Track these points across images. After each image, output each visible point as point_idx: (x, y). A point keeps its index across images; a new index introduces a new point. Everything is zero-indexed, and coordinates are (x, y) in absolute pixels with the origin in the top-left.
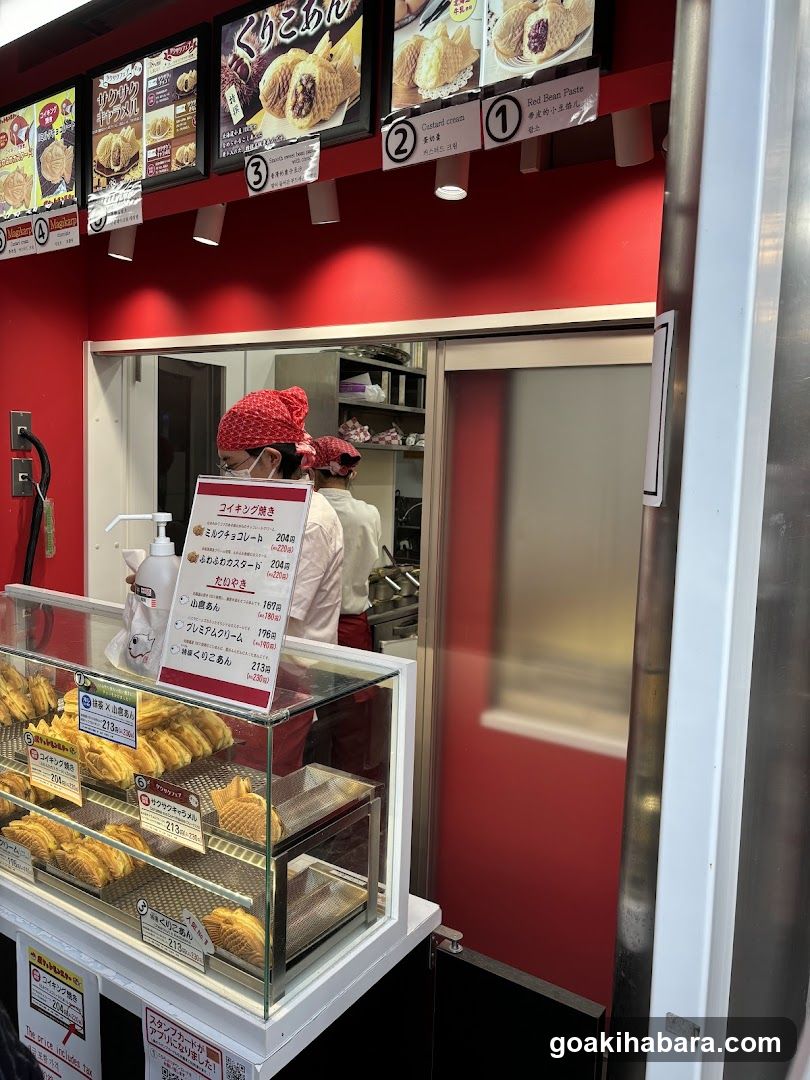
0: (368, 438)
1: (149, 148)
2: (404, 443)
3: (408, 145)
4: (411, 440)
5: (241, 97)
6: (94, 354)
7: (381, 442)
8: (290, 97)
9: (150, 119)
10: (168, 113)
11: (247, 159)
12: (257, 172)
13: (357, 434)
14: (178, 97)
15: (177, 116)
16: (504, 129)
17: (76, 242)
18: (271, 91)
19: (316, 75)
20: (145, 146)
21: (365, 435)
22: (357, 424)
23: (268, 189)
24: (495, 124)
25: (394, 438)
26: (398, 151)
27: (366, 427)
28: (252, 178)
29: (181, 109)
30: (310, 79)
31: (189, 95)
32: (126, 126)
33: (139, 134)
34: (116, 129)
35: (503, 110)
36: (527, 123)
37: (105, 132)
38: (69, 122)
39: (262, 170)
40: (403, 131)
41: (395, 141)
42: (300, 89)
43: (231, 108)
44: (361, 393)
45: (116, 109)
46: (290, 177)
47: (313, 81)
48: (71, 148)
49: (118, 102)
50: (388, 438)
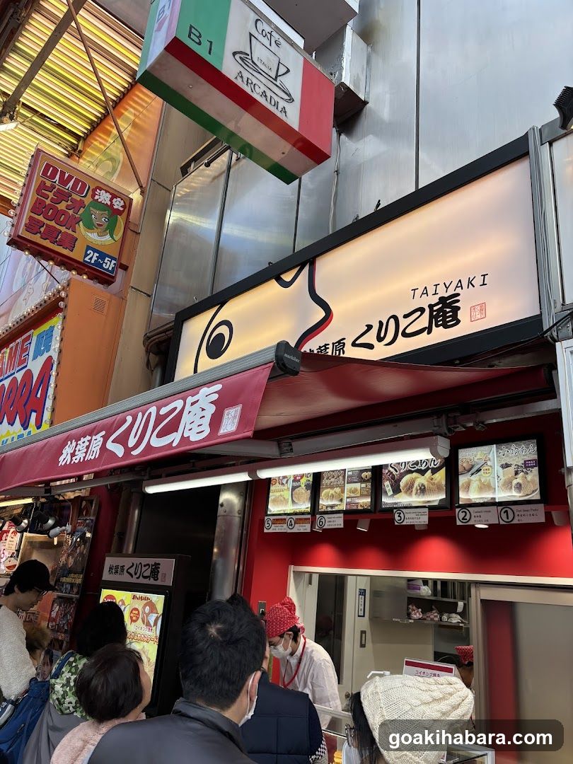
0: (421, 616)
1: (347, 498)
2: (441, 620)
3: (468, 517)
4: (445, 617)
5: (392, 486)
6: (294, 572)
7: (428, 619)
8: (414, 489)
9: (348, 487)
10: (358, 486)
11: (395, 510)
12: (399, 516)
13: (415, 614)
14: (362, 480)
15: (361, 488)
16: (508, 518)
17: (309, 530)
18: (405, 486)
19: (426, 484)
20: (346, 496)
21: (420, 614)
22: (414, 607)
23: (404, 523)
24: (504, 516)
25: (435, 616)
26: (463, 519)
27: (420, 610)
28: (397, 517)
29: (363, 485)
30: (423, 485)
31: (368, 481)
32: (337, 487)
33: (343, 491)
34: (332, 487)
35: (506, 512)
36: (516, 518)
37: (327, 488)
38: (309, 481)
39: (402, 515)
40: (465, 512)
41: (462, 515)
42: (419, 488)
43: (387, 489)
44: (418, 591)
45: (333, 480)
46: (415, 520)
47: (424, 486)
48: (309, 491)
49: (333, 477)
50: (432, 617)
